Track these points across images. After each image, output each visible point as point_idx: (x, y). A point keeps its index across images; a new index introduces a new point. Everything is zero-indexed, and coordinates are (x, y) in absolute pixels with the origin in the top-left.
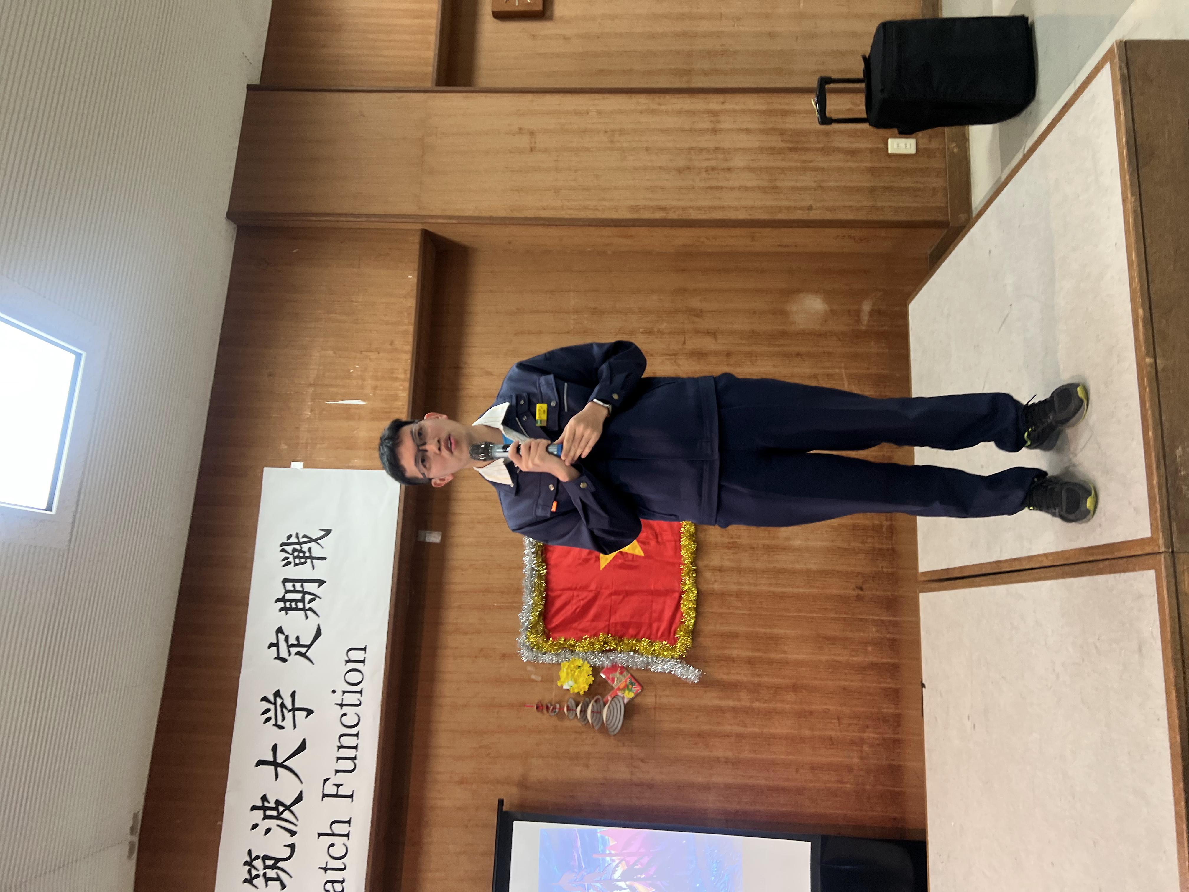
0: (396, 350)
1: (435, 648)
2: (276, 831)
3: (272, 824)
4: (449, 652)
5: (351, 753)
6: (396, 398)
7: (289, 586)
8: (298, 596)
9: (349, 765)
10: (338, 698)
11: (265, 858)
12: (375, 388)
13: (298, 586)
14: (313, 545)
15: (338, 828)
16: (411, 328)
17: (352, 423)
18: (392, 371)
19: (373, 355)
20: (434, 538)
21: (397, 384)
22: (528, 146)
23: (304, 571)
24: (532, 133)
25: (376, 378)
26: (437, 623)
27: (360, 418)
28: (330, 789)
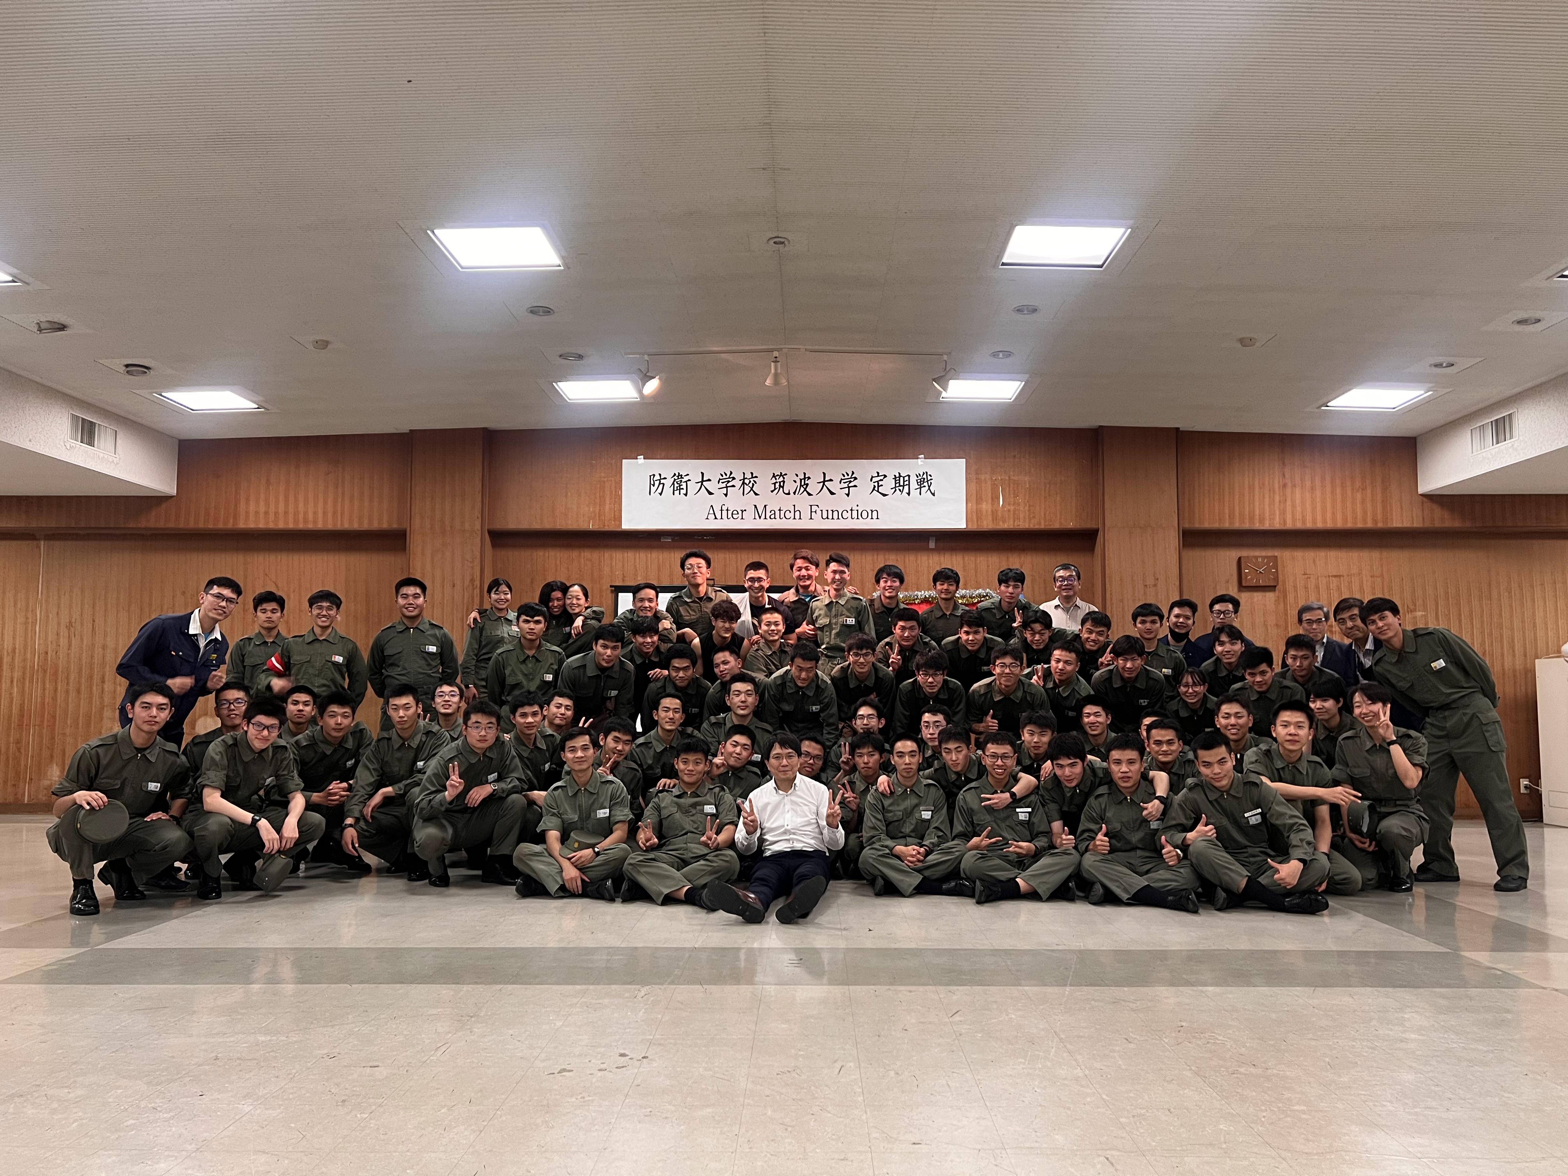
0: (1030, 519)
1: (877, 550)
2: (796, 485)
3: (798, 483)
4: (875, 557)
5: (830, 517)
6: (1004, 522)
7: (907, 478)
8: (902, 484)
9: (825, 516)
10: (855, 508)
11: (784, 482)
12: (1009, 511)
13: (907, 483)
14: (927, 488)
15: (797, 513)
16: (1042, 527)
17: (990, 501)
18: (1019, 519)
19: (1027, 508)
20: (932, 545)
21: (1012, 522)
22: (1148, 584)
23: (914, 484)
24: (1155, 585)
25: (1014, 511)
26: (889, 550)
27: (993, 505)
28: (814, 509)
